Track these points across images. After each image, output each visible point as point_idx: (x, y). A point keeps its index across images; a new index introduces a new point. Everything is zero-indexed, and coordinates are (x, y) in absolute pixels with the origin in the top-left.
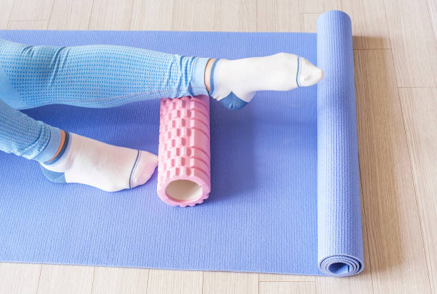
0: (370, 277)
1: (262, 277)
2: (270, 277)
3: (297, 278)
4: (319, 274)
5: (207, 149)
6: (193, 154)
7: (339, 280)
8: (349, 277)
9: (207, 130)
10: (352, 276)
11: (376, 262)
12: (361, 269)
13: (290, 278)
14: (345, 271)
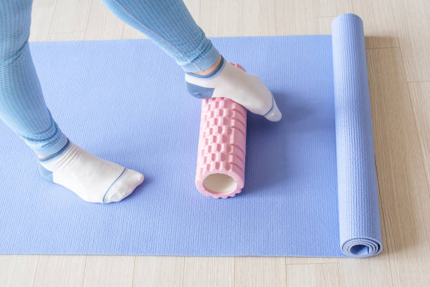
0: (387, 256)
1: (289, 260)
2: (295, 260)
3: (321, 260)
4: (341, 255)
5: (243, 146)
6: (232, 151)
7: (359, 261)
8: (369, 257)
9: (244, 129)
10: (371, 257)
11: (393, 243)
12: (379, 250)
13: (315, 260)
14: (364, 253)
